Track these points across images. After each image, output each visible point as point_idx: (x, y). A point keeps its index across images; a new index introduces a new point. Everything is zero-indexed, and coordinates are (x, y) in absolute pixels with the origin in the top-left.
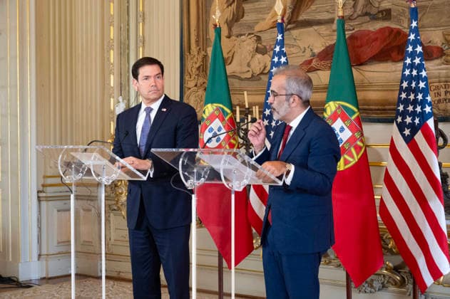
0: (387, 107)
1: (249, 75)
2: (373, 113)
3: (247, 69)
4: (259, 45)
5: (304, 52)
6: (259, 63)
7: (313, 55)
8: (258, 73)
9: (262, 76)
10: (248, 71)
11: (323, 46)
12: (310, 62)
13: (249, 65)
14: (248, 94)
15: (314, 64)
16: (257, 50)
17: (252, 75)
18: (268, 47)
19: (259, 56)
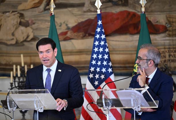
0: (127, 65)
1: (14, 42)
2: (117, 70)
3: (12, 37)
4: (22, 20)
5: (60, 26)
6: (23, 33)
7: (68, 28)
8: (22, 40)
9: (25, 43)
10: (13, 39)
11: (76, 22)
12: (66, 33)
13: (13, 34)
14: (24, 56)
15: (69, 34)
16: (21, 24)
17: (17, 42)
18: (30, 22)
19: (22, 28)
